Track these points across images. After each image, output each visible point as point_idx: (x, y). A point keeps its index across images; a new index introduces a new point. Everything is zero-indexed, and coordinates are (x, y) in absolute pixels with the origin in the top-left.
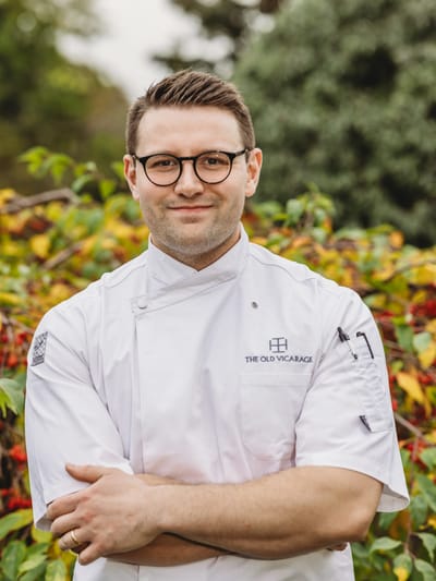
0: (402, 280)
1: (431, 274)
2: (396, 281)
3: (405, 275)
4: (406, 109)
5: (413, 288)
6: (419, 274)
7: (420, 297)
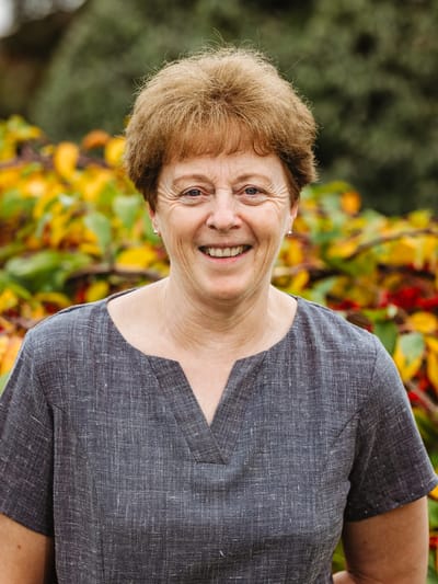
0: (369, 258)
1: (410, 250)
2: (361, 259)
3: (375, 250)
4: (326, 41)
5: (383, 269)
6: (393, 250)
7: (393, 280)
